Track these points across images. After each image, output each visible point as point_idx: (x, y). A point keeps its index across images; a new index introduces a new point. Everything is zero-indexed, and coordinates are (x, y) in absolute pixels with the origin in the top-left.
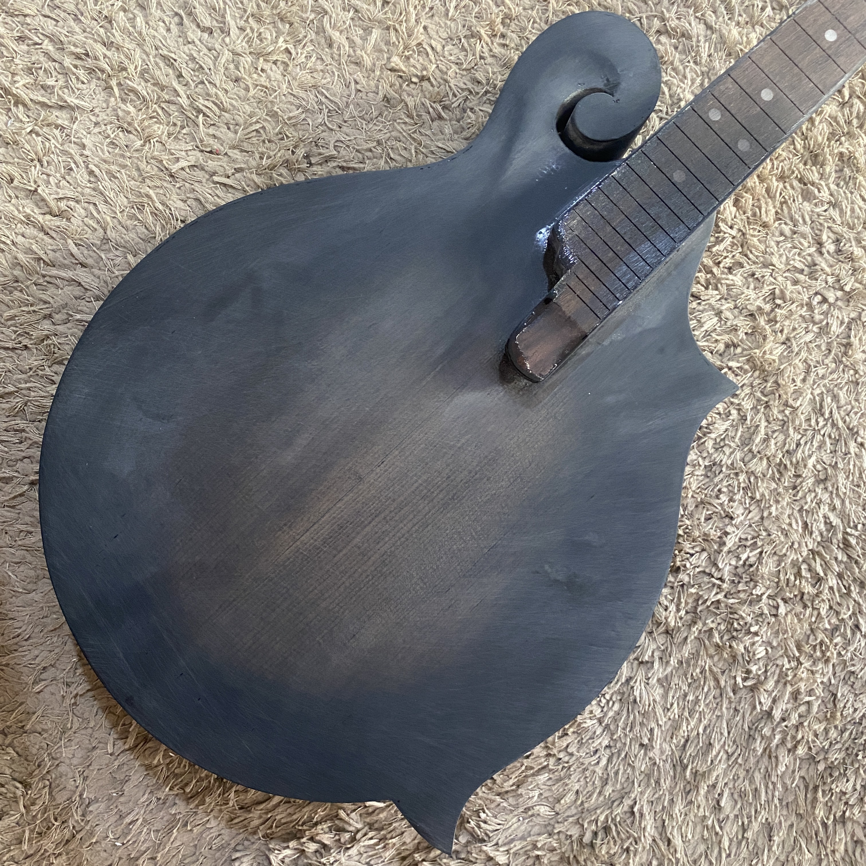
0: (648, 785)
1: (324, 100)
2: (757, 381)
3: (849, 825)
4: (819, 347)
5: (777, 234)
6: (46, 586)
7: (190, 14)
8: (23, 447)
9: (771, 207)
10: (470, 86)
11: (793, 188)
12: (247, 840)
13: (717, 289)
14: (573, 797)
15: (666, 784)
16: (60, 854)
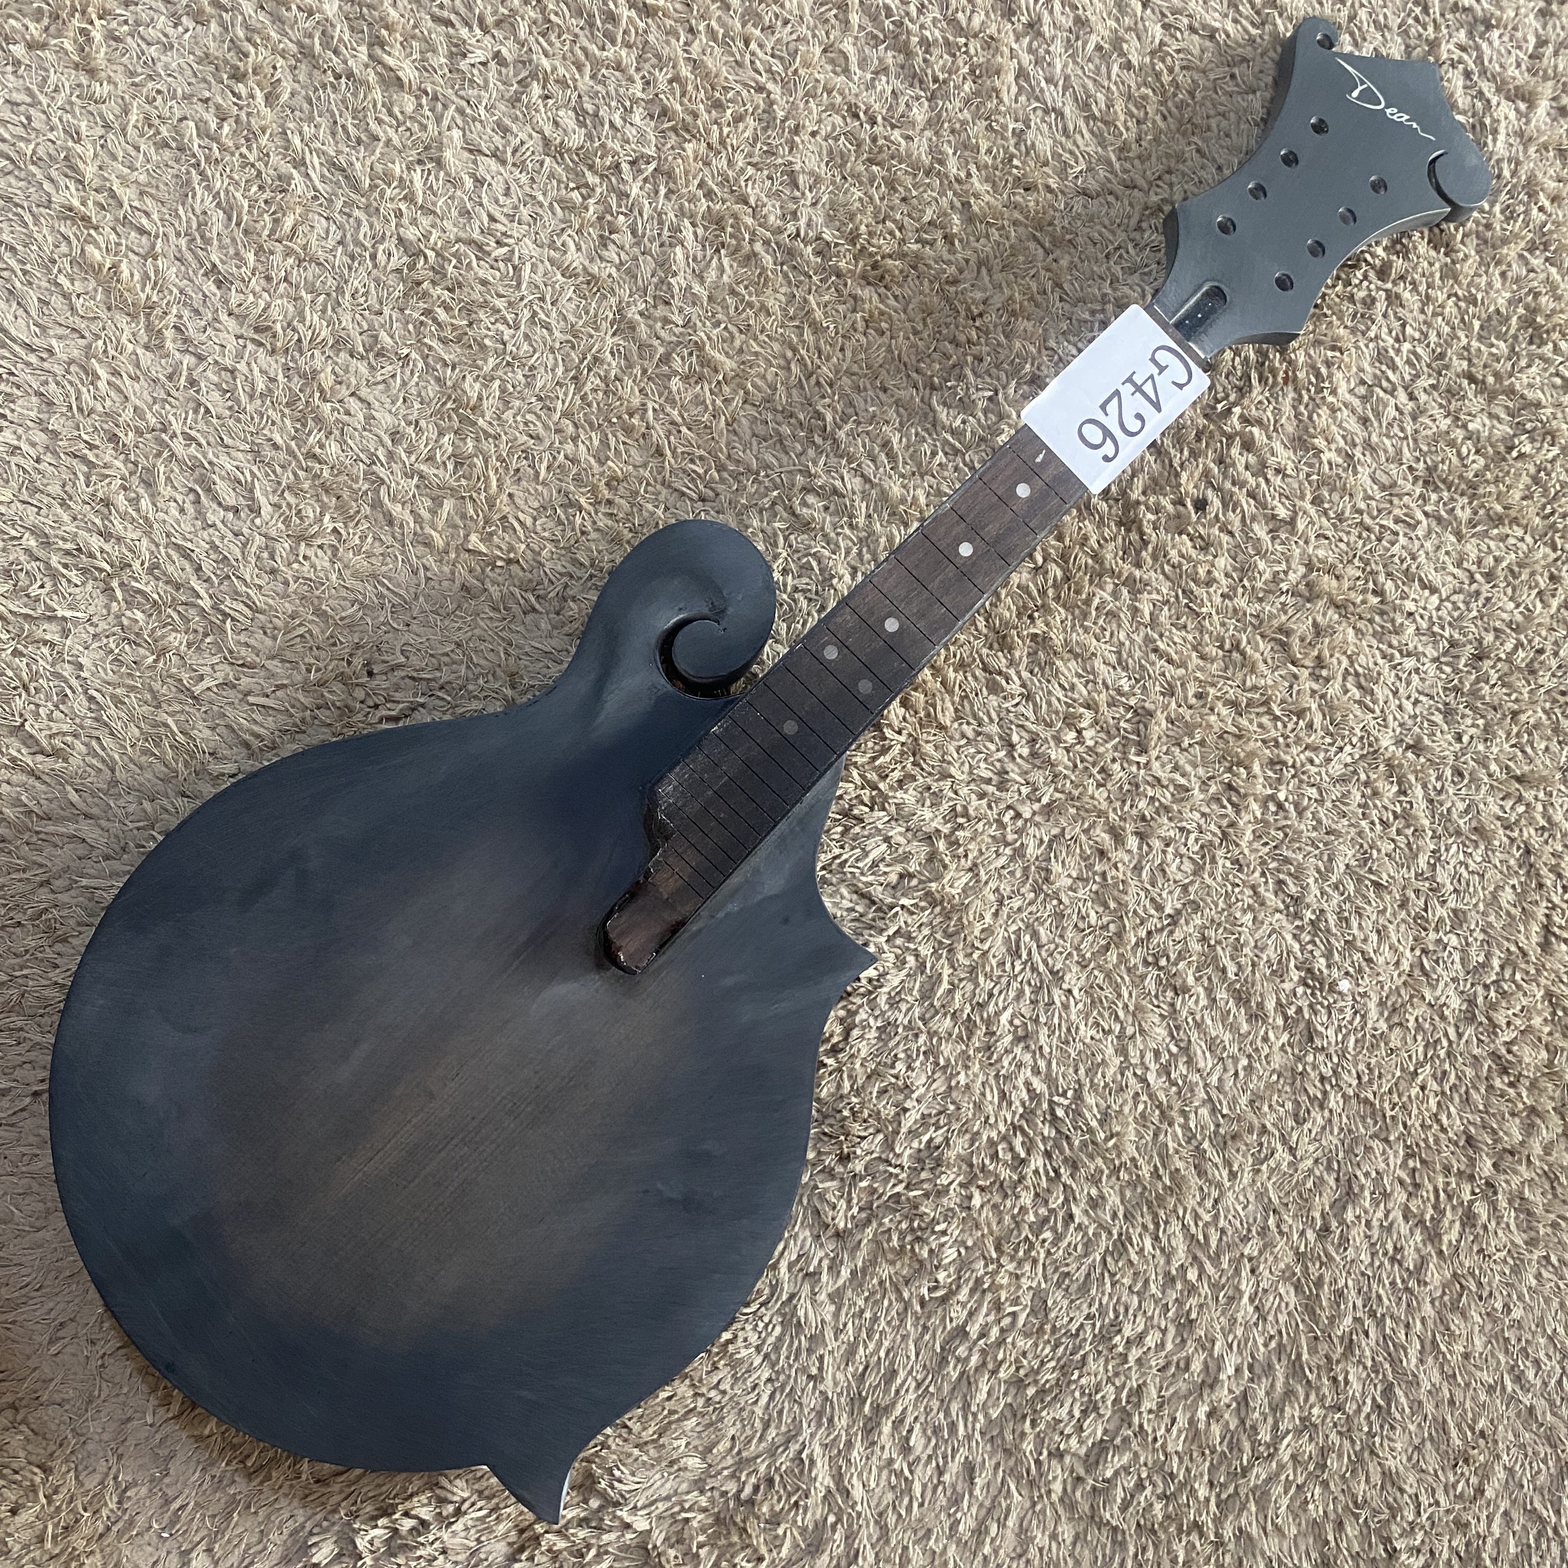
0: (819, 1425)
1: (385, 592)
2: (939, 919)
3: (1067, 1459)
4: (1012, 873)
5: (957, 736)
6: (59, 1221)
7: (208, 490)
8: (21, 1049)
9: (948, 704)
10: (571, 568)
11: (976, 678)
12: (325, 1519)
13: (884, 809)
14: (728, 1445)
15: (842, 1421)
16: (92, 1552)
